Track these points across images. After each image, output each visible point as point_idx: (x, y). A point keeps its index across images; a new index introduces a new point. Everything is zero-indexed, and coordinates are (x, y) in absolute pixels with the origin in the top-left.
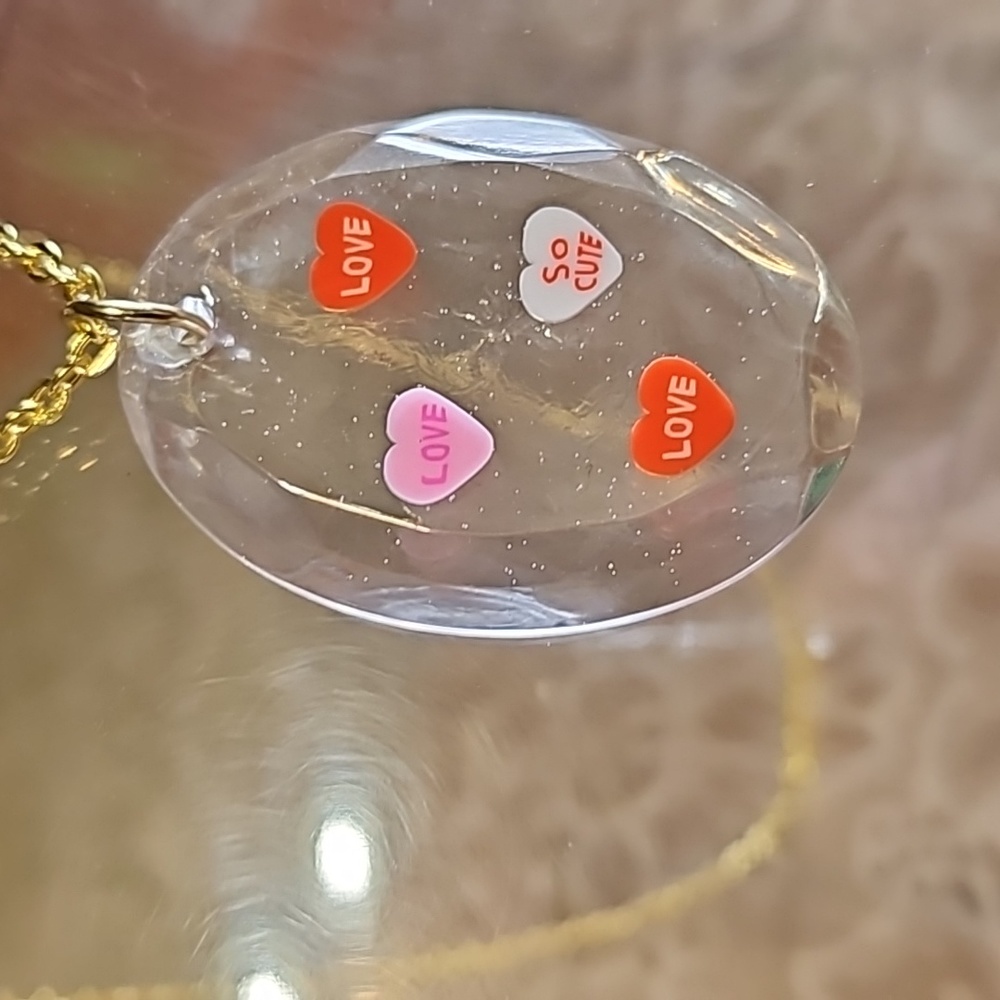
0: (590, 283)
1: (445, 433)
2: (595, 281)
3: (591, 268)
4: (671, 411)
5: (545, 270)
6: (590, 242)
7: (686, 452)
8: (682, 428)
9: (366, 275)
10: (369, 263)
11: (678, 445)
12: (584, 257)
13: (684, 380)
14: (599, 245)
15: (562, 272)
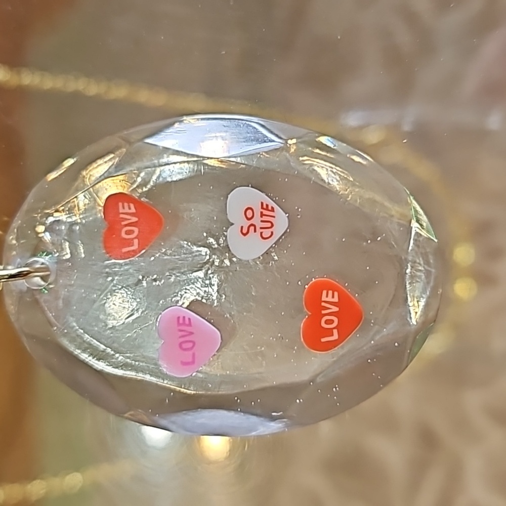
0: (270, 234)
1: (191, 333)
2: (272, 233)
3: (269, 225)
4: (324, 312)
5: (242, 227)
6: (267, 209)
7: (335, 336)
8: (332, 322)
9: (135, 238)
10: (136, 230)
11: (329, 332)
12: (265, 218)
13: (330, 292)
14: (273, 210)
15: (252, 228)
